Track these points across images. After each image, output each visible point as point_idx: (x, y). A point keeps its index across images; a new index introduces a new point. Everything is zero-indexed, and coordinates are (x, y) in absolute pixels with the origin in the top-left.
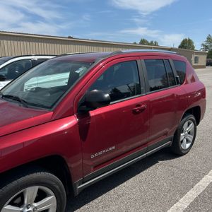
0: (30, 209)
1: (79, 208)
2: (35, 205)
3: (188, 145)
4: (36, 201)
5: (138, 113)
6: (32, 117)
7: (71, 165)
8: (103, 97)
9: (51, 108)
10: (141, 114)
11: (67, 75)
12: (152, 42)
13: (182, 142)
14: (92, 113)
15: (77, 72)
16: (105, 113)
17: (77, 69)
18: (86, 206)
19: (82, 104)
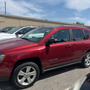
0: (28, 74)
1: (43, 79)
2: (29, 73)
3: (89, 64)
4: (30, 72)
5: (68, 48)
6: (32, 44)
7: (42, 64)
8: (55, 40)
9: (37, 42)
10: (69, 48)
11: (43, 34)
12: (82, 23)
13: (86, 62)
14: (51, 46)
15: (47, 32)
16: (55, 46)
17: (47, 31)
18: (46, 79)
19: (48, 42)
